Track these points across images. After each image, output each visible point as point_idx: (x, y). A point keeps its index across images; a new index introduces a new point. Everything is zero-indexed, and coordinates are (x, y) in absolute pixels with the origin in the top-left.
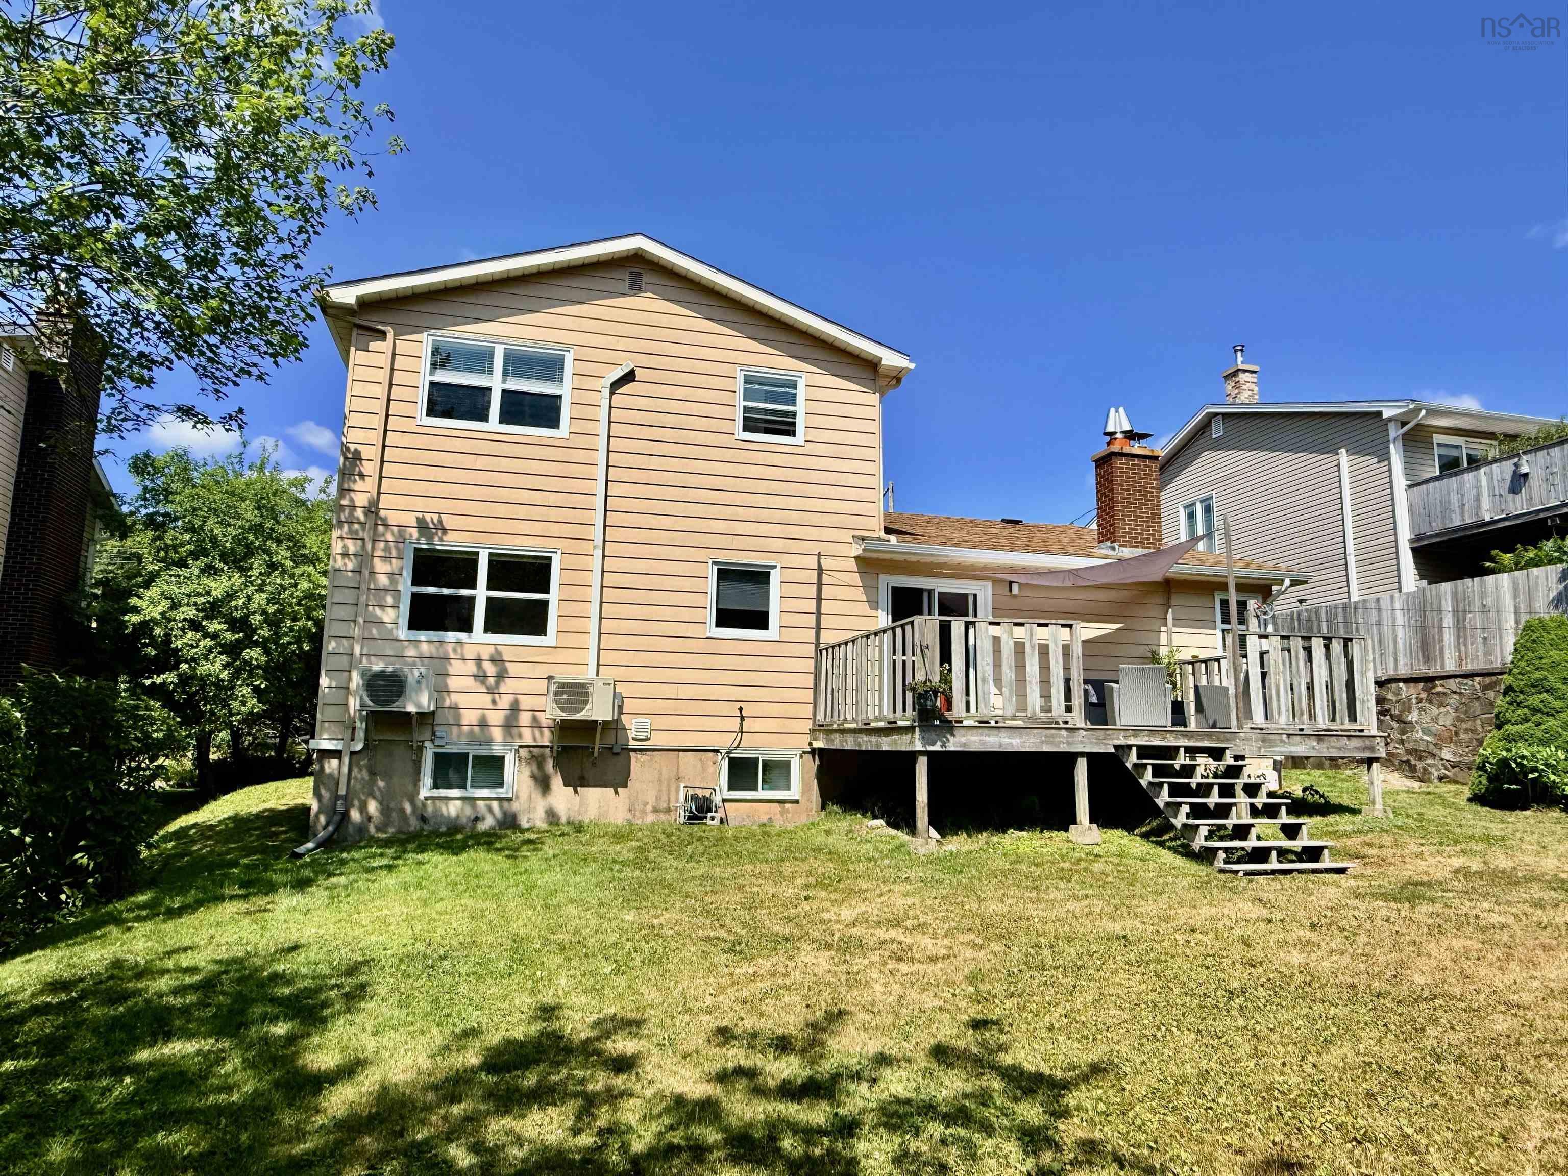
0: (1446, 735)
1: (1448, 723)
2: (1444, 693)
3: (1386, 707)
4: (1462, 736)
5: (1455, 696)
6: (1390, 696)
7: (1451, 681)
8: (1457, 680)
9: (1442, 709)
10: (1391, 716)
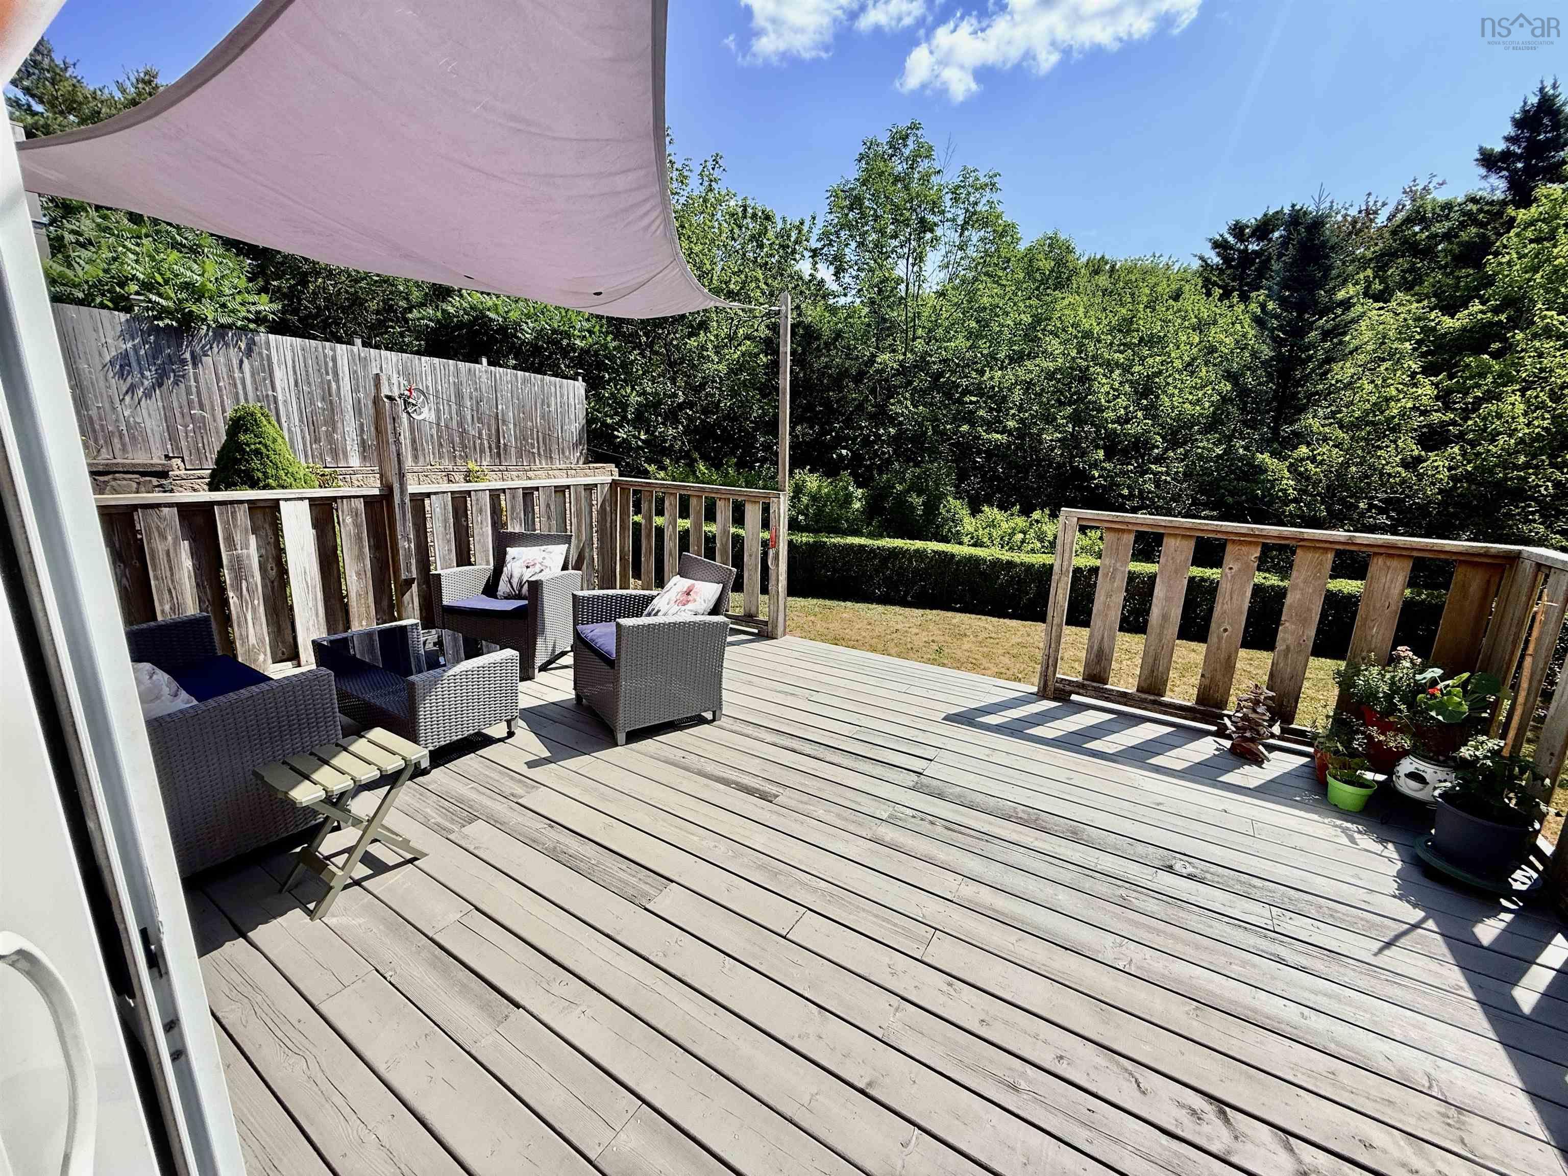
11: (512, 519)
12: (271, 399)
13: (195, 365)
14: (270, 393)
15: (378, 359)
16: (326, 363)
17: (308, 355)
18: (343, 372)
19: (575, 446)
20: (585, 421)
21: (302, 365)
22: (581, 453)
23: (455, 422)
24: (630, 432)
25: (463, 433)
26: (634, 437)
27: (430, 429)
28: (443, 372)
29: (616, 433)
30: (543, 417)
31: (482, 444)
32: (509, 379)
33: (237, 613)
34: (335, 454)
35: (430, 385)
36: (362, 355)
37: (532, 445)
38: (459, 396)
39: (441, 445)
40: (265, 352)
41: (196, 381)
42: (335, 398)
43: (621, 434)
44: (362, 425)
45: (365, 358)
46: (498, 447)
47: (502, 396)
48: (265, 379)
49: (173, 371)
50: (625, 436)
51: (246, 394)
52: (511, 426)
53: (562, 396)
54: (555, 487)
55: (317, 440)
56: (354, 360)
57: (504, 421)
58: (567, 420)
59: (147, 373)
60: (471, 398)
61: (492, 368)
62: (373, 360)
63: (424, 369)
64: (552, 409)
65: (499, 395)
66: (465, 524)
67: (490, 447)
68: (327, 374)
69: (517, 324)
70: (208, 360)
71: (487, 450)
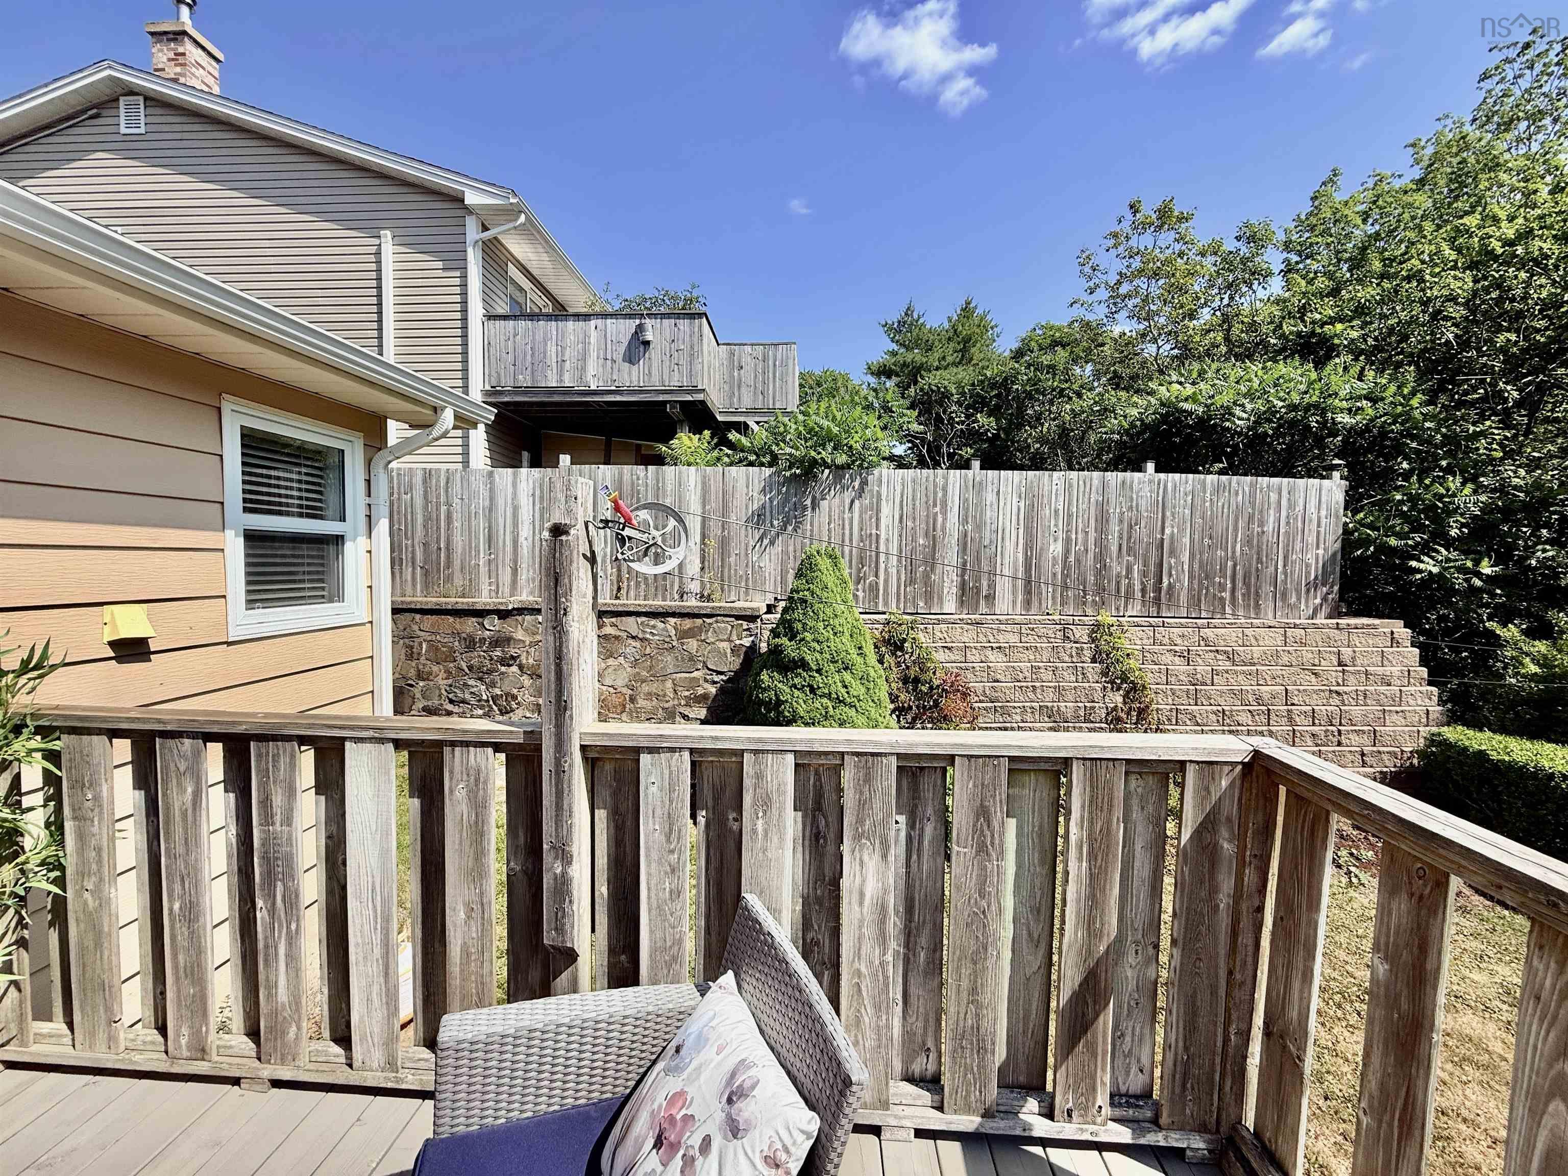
0: (616, 700)
1: (619, 683)
2: (617, 638)
3: (513, 651)
4: (641, 703)
5: (637, 644)
6: (519, 635)
7: (631, 620)
8: (640, 620)
9: (611, 661)
10: (521, 667)
11: (857, 837)
12: (874, 538)
13: (813, 509)
14: (874, 532)
15: (996, 481)
16: (935, 493)
17: (918, 487)
18: (953, 502)
19: (1313, 586)
20: (1338, 545)
21: (910, 497)
22: (1324, 599)
23: (1091, 555)
24: (1448, 560)
25: (1102, 569)
26: (1462, 570)
27: (1054, 565)
28: (1082, 489)
29: (1414, 564)
30: (1249, 542)
31: (1130, 586)
32: (1189, 488)
33: (266, 938)
34: (929, 596)
35: (1061, 508)
36: (978, 479)
37: (1222, 587)
38: (1103, 519)
39: (1065, 587)
40: (876, 488)
41: (812, 525)
42: (939, 532)
43: (1429, 565)
44: (964, 564)
45: (980, 483)
46: (1158, 589)
47: (1173, 514)
48: (871, 518)
49: (796, 517)
50: (1435, 570)
51: (851, 534)
52: (1185, 558)
53: (1291, 506)
54: (1012, 759)
55: (912, 581)
56: (966, 486)
57: (1172, 553)
58: (1298, 546)
59: (775, 523)
60: (1121, 521)
61: (1162, 476)
62: (989, 484)
63: (1054, 487)
64: (1270, 527)
65: (1168, 514)
66: (735, 826)
67: (1143, 591)
68: (935, 505)
69: (1228, 412)
70: (824, 504)
71: (1138, 595)
